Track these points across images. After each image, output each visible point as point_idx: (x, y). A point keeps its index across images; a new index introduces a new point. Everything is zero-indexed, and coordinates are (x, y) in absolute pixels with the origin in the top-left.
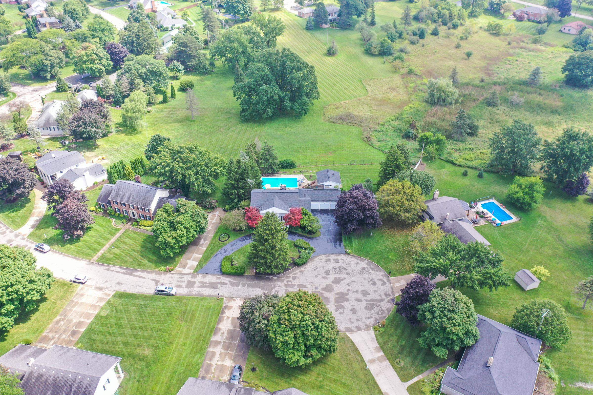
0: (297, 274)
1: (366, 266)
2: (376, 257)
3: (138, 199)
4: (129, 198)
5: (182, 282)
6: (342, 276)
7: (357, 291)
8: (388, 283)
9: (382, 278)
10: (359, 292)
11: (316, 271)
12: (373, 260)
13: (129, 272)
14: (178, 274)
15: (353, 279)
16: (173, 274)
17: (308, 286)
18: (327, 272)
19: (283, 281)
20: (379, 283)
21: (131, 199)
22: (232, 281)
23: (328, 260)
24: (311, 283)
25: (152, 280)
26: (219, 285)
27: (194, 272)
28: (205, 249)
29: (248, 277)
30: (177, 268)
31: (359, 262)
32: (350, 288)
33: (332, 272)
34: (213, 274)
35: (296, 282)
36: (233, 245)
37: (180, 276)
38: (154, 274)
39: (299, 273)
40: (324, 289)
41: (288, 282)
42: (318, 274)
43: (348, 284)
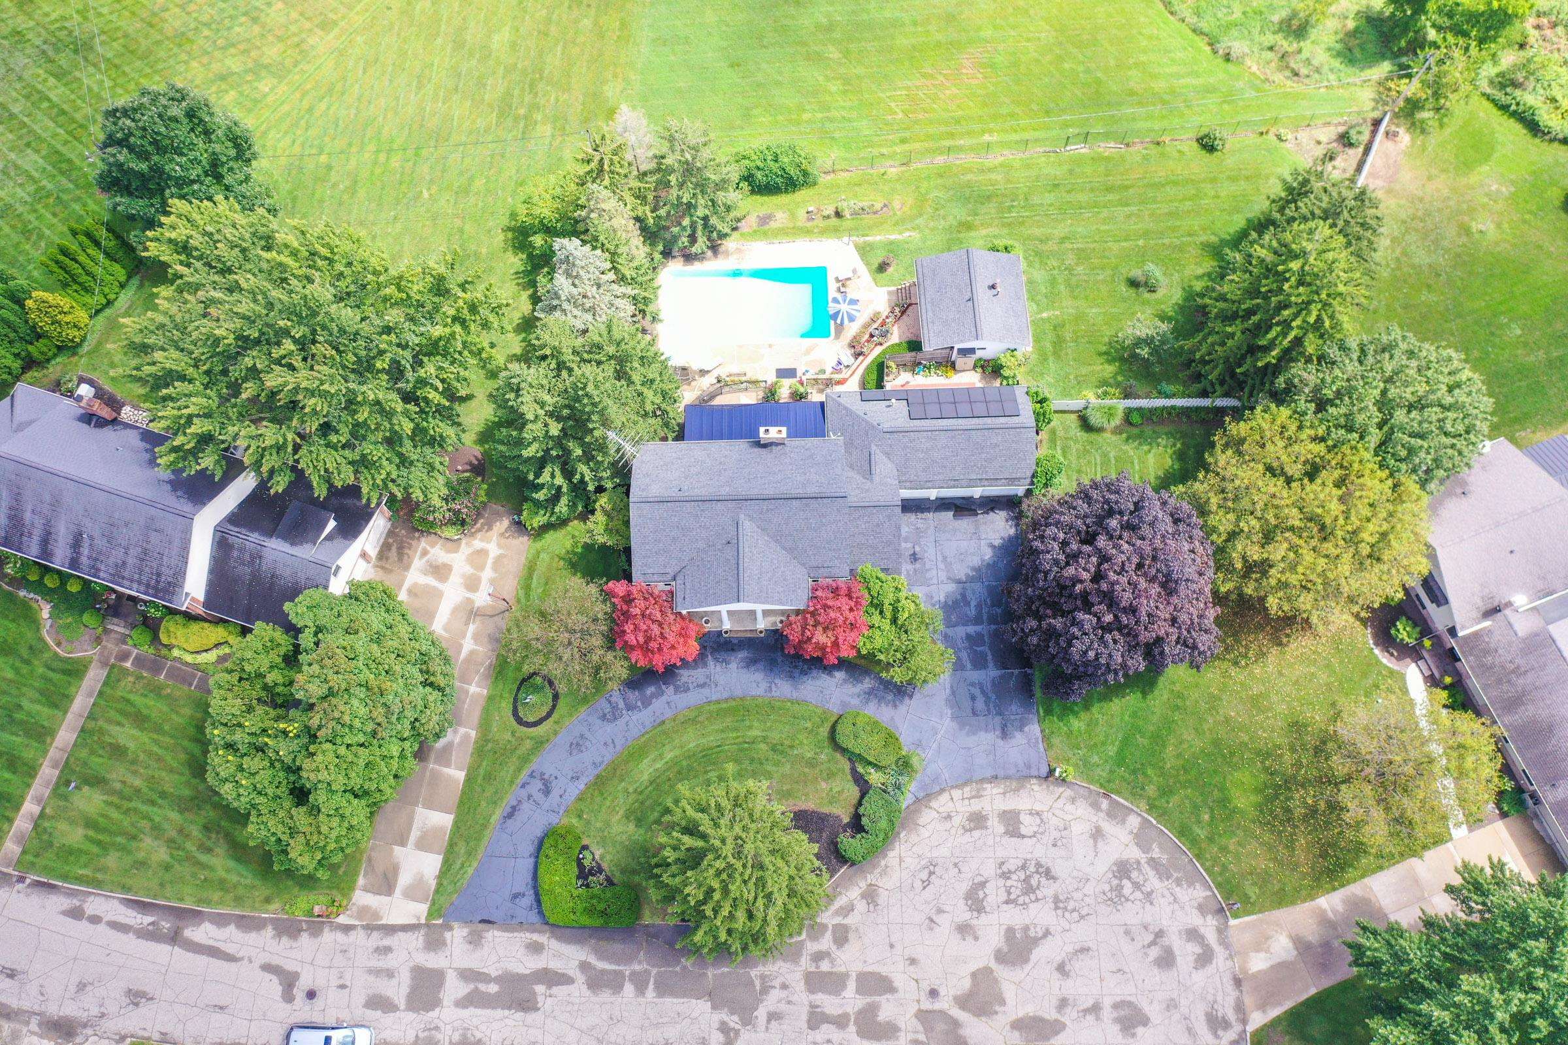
0: (849, 909)
1: (1134, 853)
2: (1174, 800)
3: (117, 555)
4: (76, 544)
5: (390, 974)
6: (1040, 915)
7: (1095, 1009)
8: (1219, 952)
9: (1195, 919)
10: (1107, 1013)
11: (928, 893)
12: (1162, 814)
13: (166, 925)
14: (370, 928)
15: (1082, 933)
16: (347, 929)
17: (899, 980)
18: (975, 900)
19: (794, 955)
20: (1185, 952)
21: (85, 551)
22: (592, 960)
23: (977, 821)
24: (913, 961)
25: (267, 968)
26: (540, 989)
27: (430, 915)
28: (460, 776)
29: (653, 934)
30: (361, 898)
31: (1107, 826)
32: (1070, 987)
33: (994, 894)
34: (511, 924)
35: (849, 960)
36: (576, 746)
37: (376, 939)
38: (269, 931)
39: (861, 906)
40: (963, 1002)
41: (818, 957)
42: (940, 911)
43: (1061, 969)
